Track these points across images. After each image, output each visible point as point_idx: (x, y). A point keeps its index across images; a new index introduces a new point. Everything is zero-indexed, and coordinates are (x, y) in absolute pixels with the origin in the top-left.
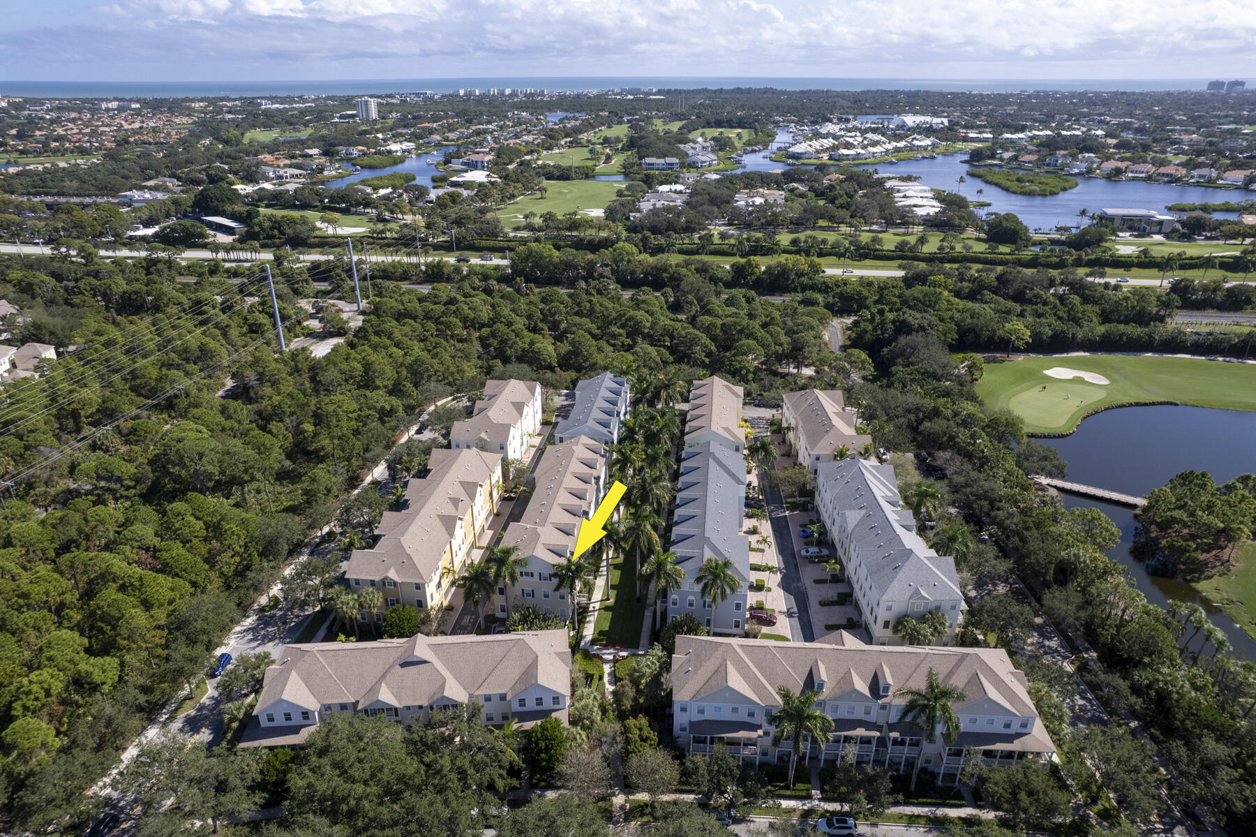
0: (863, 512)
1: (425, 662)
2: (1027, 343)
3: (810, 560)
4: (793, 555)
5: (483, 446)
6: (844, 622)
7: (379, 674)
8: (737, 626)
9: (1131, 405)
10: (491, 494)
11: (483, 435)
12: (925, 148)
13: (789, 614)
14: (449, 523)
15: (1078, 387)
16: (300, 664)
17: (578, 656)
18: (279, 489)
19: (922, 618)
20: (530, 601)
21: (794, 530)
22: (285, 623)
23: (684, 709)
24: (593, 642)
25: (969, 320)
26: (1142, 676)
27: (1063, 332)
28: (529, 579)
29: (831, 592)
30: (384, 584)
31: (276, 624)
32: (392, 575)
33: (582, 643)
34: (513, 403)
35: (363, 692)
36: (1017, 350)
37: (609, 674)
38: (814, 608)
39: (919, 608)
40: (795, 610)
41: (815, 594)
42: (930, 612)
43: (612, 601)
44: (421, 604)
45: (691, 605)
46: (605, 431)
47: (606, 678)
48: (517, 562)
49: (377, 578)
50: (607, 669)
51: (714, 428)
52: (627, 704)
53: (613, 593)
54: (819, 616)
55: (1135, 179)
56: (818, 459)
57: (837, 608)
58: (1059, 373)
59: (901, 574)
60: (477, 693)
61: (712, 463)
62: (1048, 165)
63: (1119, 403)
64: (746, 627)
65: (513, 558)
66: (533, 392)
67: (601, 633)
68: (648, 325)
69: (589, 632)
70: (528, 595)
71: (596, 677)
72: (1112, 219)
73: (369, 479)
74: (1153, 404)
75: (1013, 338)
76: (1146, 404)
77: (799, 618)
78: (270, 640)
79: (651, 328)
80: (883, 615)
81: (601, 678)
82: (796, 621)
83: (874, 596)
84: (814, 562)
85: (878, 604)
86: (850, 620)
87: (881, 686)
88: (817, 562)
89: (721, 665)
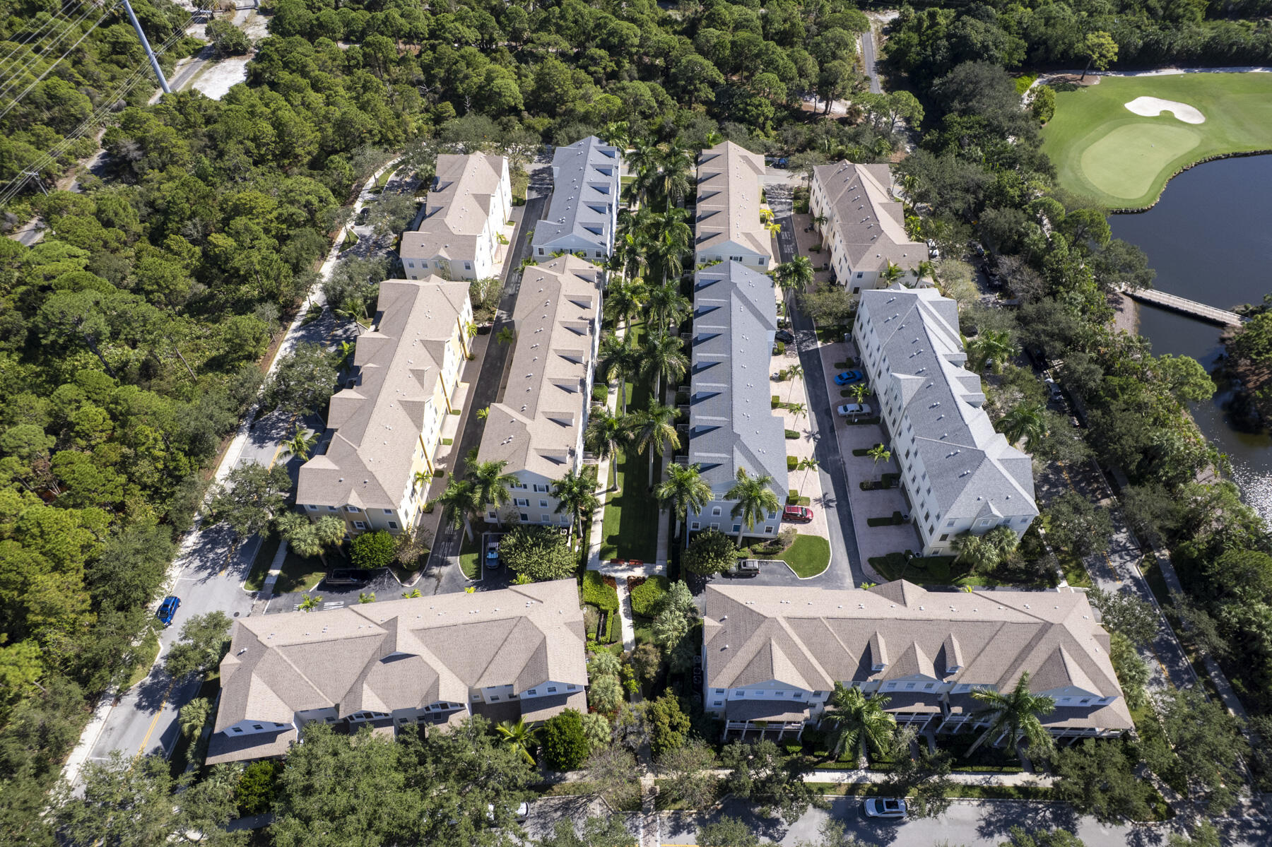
0: (921, 379)
1: (410, 656)
3: (849, 420)
4: (828, 412)
6: (889, 514)
7: (359, 671)
8: (769, 530)
9: (1228, 156)
10: (461, 339)
11: (443, 253)
13: (827, 505)
14: (415, 411)
15: (1168, 129)
16: (260, 665)
17: (587, 582)
18: (197, 330)
19: (986, 534)
20: (523, 509)
21: (829, 373)
22: (235, 541)
23: (720, 691)
24: (603, 554)
25: (1042, 29)
26: (1231, 612)
27: (1157, 42)
28: (522, 490)
29: (874, 469)
30: (344, 512)
31: (224, 544)
32: (355, 500)
33: (590, 556)
34: (476, 196)
35: (343, 693)
37: (625, 602)
38: (855, 493)
39: (987, 523)
40: (832, 496)
41: (857, 471)
42: (997, 528)
43: (619, 492)
44: (394, 525)
45: (717, 513)
46: (595, 239)
47: (621, 609)
48: (505, 479)
49: (336, 505)
50: (621, 593)
51: (733, 238)
52: (652, 672)
53: (620, 477)
54: (860, 505)
56: (860, 276)
57: (880, 494)
58: (1145, 106)
59: (969, 485)
60: (478, 686)
61: (735, 301)
63: (1214, 154)
65: (499, 476)
66: (498, 170)
67: (611, 539)
68: (636, 41)
69: (596, 539)
70: (522, 503)
71: (611, 612)
73: (306, 306)
74: (1255, 154)
75: (1095, 54)
76: (1246, 155)
77: (839, 507)
78: (223, 568)
79: (641, 46)
80: (943, 527)
81: (616, 611)
82: (834, 511)
83: (933, 505)
84: (853, 423)
85: (938, 517)
86: (897, 514)
87: (949, 665)
88: (860, 422)
89: (764, 645)
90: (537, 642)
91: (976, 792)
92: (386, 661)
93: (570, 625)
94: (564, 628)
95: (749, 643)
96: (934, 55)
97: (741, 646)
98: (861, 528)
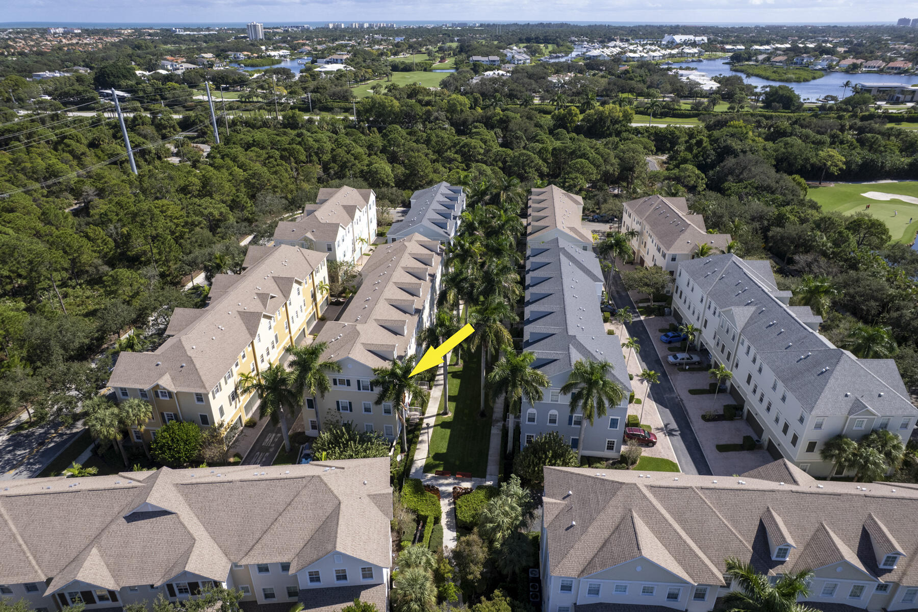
0: (752, 309)
1: (165, 513)
2: (840, 169)
3: (680, 367)
4: (658, 361)
5: (308, 245)
6: (739, 441)
7: (94, 533)
8: (610, 447)
10: (314, 296)
11: (309, 235)
12: (693, 55)
13: (670, 433)
14: (251, 321)
17: (406, 489)
18: (88, 293)
19: (864, 439)
20: (346, 416)
21: (654, 335)
22: (42, 444)
23: (566, 588)
24: (427, 468)
25: (783, 150)
27: (872, 160)
28: (345, 388)
29: (715, 404)
30: (155, 395)
31: (30, 446)
32: (166, 382)
33: (413, 470)
34: (345, 207)
36: (831, 178)
37: (448, 514)
38: (697, 425)
39: (861, 424)
40: (674, 425)
41: (695, 407)
42: (874, 431)
43: (450, 415)
44: (206, 420)
45: (553, 421)
46: (441, 231)
47: (444, 520)
48: (327, 366)
49: (146, 387)
50: (445, 506)
51: (560, 226)
52: (476, 571)
53: (451, 406)
54: (707, 435)
55: (869, 72)
56: (674, 259)
57: (726, 424)
58: (875, 195)
59: (832, 381)
60: (244, 562)
61: (563, 258)
62: (796, 63)
64: (623, 448)
65: (321, 360)
66: (366, 199)
67: (437, 456)
68: (482, 151)
69: (421, 456)
70: (345, 408)
71: (431, 519)
72: (868, 90)
73: (190, 285)
75: (829, 163)
77: (683, 436)
78: (14, 467)
79: (484, 154)
80: (808, 434)
81: (437, 520)
82: (678, 439)
83: (790, 410)
84: (685, 370)
85: (801, 420)
86: (747, 439)
88: (690, 370)
89: (623, 518)
92: (133, 517)
93: (374, 497)
94: (366, 500)
96: (705, 160)
97: (592, 519)
98: (710, 453)
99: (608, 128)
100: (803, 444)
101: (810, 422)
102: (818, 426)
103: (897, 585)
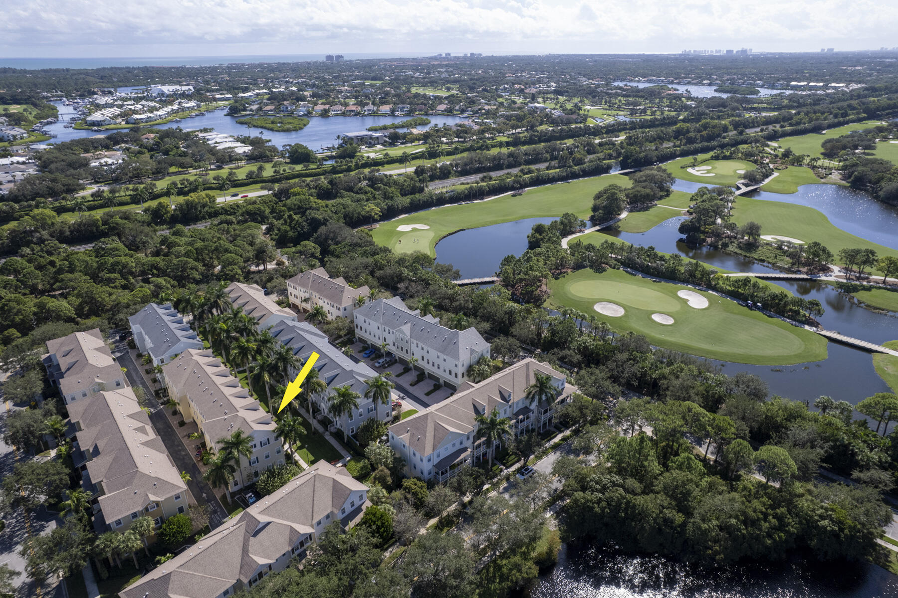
0: (409, 324)
1: (269, 523)
2: (380, 216)
5: (102, 389)
6: (432, 388)
7: (240, 553)
8: (388, 416)
9: (447, 235)
11: (97, 380)
13: (403, 398)
14: (155, 446)
15: (418, 233)
16: (171, 586)
19: (478, 363)
20: (256, 467)
23: (429, 460)
27: (392, 205)
29: (412, 376)
30: (147, 510)
32: (153, 498)
34: (96, 350)
35: (237, 571)
36: (376, 221)
38: (411, 389)
39: (476, 357)
40: (402, 395)
41: (404, 382)
42: (480, 359)
43: (298, 443)
44: (182, 510)
48: (247, 439)
49: (139, 508)
51: (274, 312)
54: (419, 391)
55: (337, 115)
56: (345, 310)
57: (421, 383)
58: (402, 228)
59: (460, 345)
60: (314, 523)
61: (299, 332)
62: (283, 111)
63: (443, 236)
64: (394, 413)
65: (244, 436)
70: (254, 462)
72: (351, 139)
74: (456, 232)
75: (373, 214)
76: (453, 233)
77: (408, 397)
80: (461, 370)
82: (408, 399)
83: (450, 364)
84: (386, 367)
85: (456, 366)
86: (435, 385)
87: (506, 396)
88: (389, 366)
89: (435, 425)
90: (331, 484)
91: (550, 450)
92: (255, 535)
94: (337, 475)
95: (428, 428)
96: (302, 230)
97: (425, 432)
98: (425, 399)
99: (200, 212)
100: (460, 376)
101: (460, 365)
102: (463, 365)
103: (513, 403)
